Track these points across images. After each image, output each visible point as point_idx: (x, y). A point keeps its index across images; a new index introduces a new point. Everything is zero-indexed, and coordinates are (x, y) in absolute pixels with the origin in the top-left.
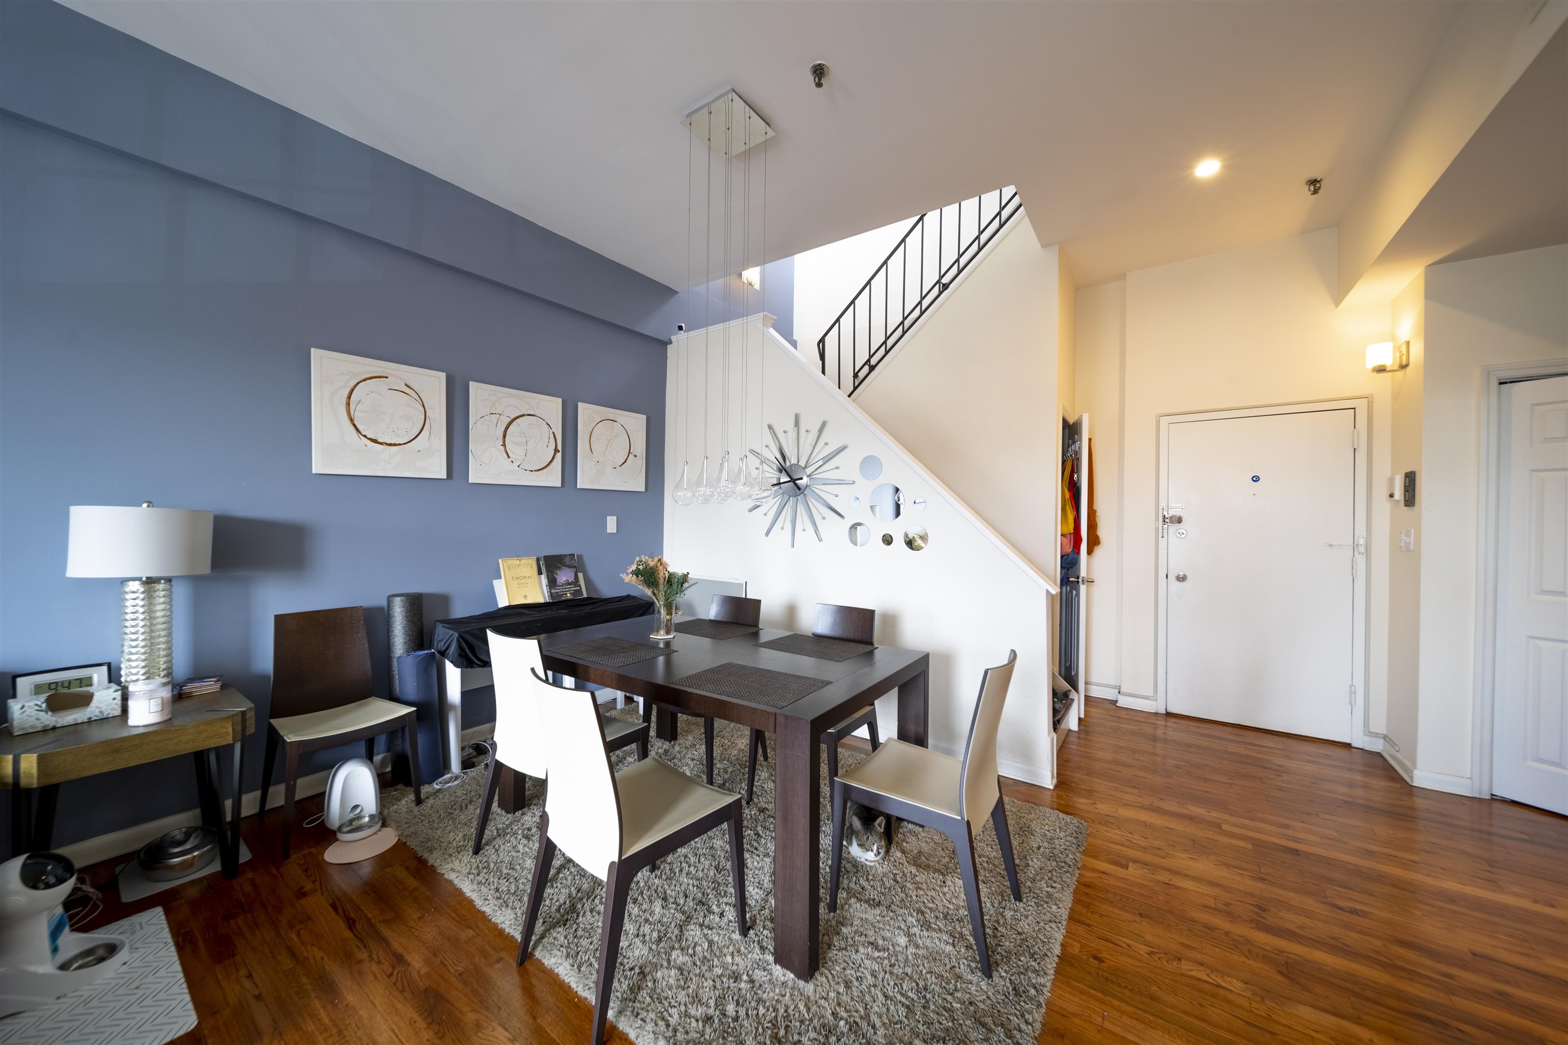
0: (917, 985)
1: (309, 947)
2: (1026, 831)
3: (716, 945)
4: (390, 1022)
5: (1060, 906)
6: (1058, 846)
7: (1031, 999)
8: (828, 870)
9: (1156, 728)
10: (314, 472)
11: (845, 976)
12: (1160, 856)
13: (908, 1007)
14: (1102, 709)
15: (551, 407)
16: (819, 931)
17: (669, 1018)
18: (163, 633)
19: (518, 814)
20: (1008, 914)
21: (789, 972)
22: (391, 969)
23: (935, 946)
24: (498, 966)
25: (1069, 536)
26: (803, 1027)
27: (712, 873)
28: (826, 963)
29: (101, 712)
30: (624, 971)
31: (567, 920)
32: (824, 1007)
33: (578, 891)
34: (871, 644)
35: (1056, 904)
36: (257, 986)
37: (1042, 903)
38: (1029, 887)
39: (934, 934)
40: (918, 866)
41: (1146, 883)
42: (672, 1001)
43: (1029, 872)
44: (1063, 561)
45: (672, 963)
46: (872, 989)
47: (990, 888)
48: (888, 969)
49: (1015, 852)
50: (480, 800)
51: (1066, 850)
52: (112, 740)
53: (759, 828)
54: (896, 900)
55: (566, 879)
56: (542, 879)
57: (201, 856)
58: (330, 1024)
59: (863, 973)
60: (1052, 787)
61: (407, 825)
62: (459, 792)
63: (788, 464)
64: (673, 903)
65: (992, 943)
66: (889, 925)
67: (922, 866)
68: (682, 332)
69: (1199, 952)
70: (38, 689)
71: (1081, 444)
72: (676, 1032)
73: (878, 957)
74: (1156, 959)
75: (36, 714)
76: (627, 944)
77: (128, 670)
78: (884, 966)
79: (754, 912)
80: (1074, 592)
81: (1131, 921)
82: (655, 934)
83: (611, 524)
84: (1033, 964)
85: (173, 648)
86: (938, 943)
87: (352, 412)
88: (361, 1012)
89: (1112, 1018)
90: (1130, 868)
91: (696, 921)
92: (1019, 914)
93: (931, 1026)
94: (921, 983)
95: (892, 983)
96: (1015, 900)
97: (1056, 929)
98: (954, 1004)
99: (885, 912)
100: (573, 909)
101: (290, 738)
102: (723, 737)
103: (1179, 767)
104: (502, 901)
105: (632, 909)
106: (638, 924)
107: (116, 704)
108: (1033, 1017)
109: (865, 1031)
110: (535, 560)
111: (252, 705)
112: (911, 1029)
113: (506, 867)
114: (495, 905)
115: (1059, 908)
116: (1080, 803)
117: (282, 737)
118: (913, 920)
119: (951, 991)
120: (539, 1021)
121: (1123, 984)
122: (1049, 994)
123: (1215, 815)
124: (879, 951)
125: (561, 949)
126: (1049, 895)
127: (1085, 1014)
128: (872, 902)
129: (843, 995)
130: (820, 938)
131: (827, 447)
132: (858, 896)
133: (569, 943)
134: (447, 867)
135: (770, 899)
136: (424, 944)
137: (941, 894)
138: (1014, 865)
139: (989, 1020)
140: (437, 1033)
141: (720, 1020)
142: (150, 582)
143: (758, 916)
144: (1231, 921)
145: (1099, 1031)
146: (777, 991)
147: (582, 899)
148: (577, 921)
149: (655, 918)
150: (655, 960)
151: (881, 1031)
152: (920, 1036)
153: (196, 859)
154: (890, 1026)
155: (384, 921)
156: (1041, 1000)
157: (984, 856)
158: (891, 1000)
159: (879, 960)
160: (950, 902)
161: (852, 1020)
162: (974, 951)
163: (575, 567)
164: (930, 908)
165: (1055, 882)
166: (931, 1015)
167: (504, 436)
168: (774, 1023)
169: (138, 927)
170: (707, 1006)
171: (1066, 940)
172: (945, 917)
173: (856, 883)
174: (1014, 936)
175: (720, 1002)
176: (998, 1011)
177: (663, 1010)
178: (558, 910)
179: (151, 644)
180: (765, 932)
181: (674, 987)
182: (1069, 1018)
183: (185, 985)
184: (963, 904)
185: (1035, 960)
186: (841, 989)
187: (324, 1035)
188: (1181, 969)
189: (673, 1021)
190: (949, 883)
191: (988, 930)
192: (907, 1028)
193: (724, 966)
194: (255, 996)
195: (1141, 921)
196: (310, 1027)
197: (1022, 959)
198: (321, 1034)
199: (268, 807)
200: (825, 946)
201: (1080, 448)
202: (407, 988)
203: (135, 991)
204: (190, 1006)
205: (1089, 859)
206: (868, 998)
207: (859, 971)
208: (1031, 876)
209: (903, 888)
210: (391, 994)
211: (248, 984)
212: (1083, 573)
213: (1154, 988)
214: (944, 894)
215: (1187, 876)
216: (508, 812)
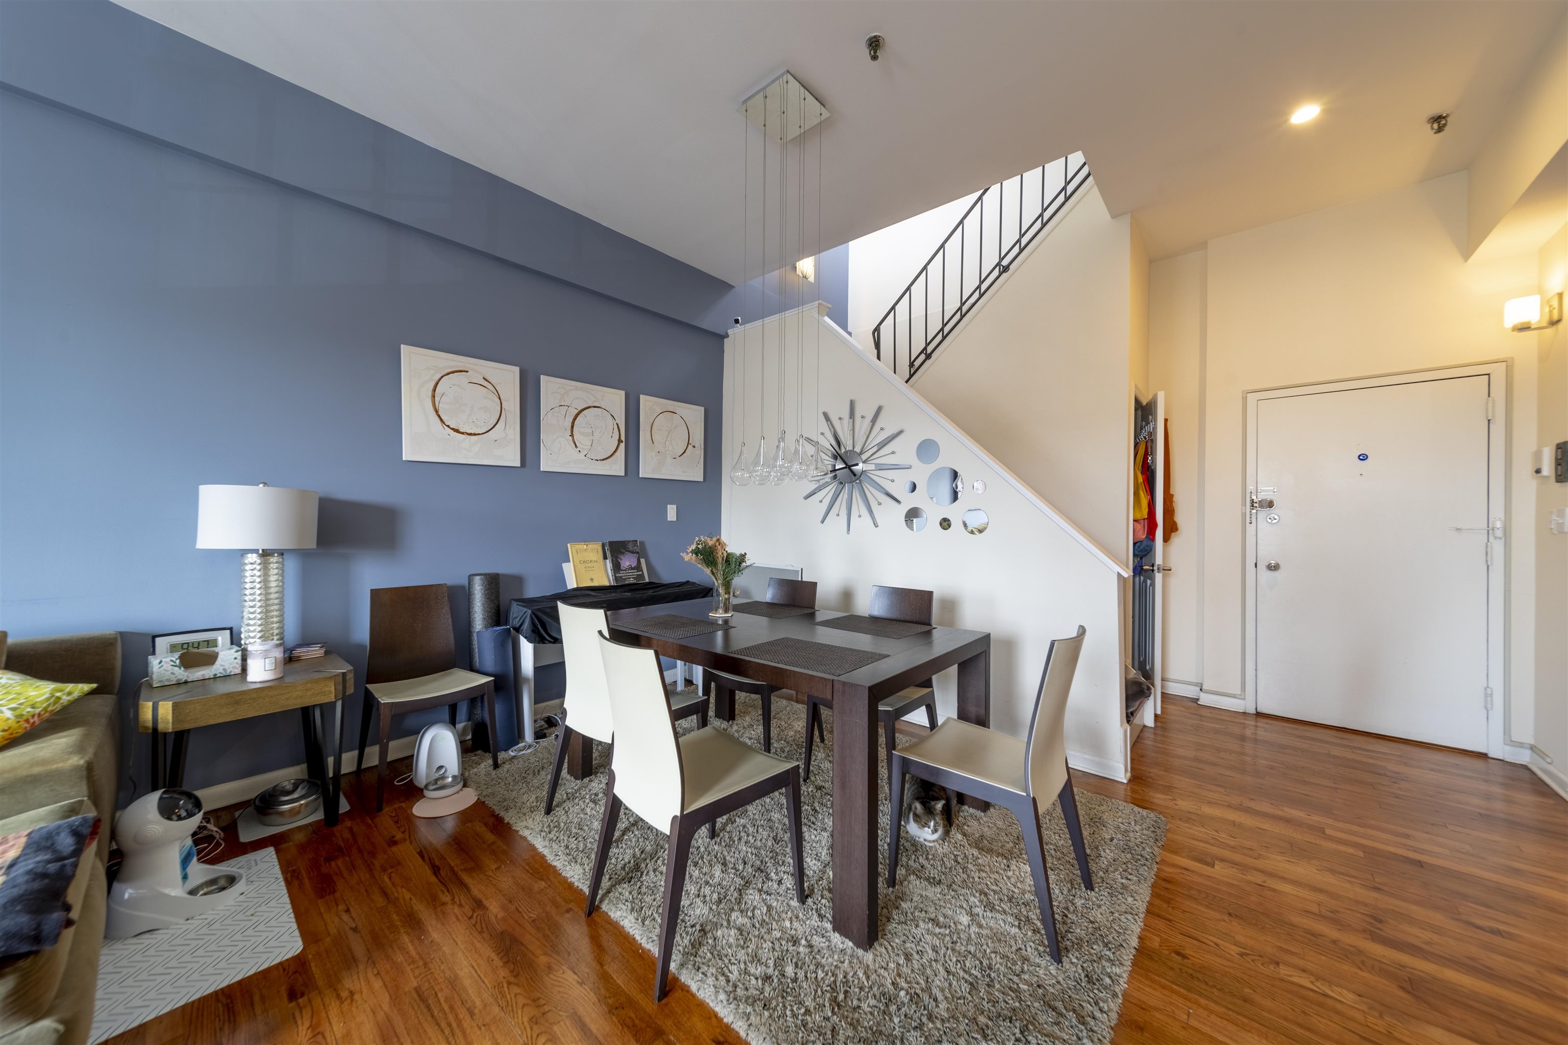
0: (981, 963)
1: (399, 888)
2: (1097, 822)
3: (775, 910)
4: (470, 959)
5: (1137, 898)
6: (1133, 839)
7: (1106, 988)
8: (886, 847)
9: (1244, 728)
10: (404, 459)
11: (905, 949)
12: (1251, 857)
13: (971, 984)
14: (1182, 707)
15: (615, 399)
16: (878, 905)
17: (729, 974)
18: (276, 601)
19: (586, 780)
20: (1079, 902)
21: (847, 940)
22: (471, 913)
23: (999, 927)
24: (567, 915)
25: (1142, 521)
26: (862, 993)
27: (770, 843)
28: (885, 935)
29: (225, 670)
30: (685, 927)
31: (631, 878)
32: (883, 977)
33: (642, 852)
34: (929, 624)
35: (1132, 896)
36: (354, 920)
37: (1116, 894)
38: (1102, 878)
39: (998, 916)
40: (981, 849)
41: (1235, 883)
42: (731, 958)
43: (1101, 862)
44: (1136, 548)
45: (732, 924)
46: (934, 963)
47: (1058, 874)
48: (950, 945)
49: (1085, 841)
50: (551, 767)
51: (1142, 843)
52: (234, 693)
53: (816, 805)
54: (958, 880)
55: (631, 841)
56: (607, 841)
57: (307, 805)
58: (417, 957)
59: (924, 947)
60: (1125, 781)
61: (486, 786)
62: (532, 760)
63: (843, 450)
64: (732, 868)
65: (1062, 929)
66: (951, 903)
67: (985, 849)
68: (738, 325)
69: (1301, 958)
70: (173, 648)
71: (1155, 424)
72: (736, 987)
73: (940, 933)
74: (1249, 960)
75: (172, 669)
76: (688, 903)
77: (247, 634)
78: (946, 942)
79: (812, 882)
80: (1149, 582)
81: (1219, 920)
82: (715, 896)
83: (672, 513)
84: (1108, 953)
85: (285, 616)
86: (1003, 925)
87: (437, 403)
88: (444, 949)
89: (1199, 1016)
90: (1216, 867)
91: (754, 886)
92: (1090, 903)
93: (996, 1005)
94: (985, 962)
95: (954, 959)
96: (1086, 889)
97: (1132, 920)
98: (1021, 986)
99: (946, 891)
100: (637, 867)
101: (384, 700)
102: (780, 719)
103: (1272, 768)
104: (571, 857)
105: (692, 871)
106: (699, 885)
107: (237, 663)
108: (1108, 1006)
109: (926, 1003)
110: (601, 545)
111: (351, 668)
112: (975, 1005)
113: (575, 827)
114: (565, 861)
115: (1135, 900)
116: (1158, 798)
117: (377, 699)
118: (976, 900)
119: (1017, 972)
120: (605, 967)
121: (1211, 983)
122: (1126, 986)
123: (1316, 819)
124: (940, 927)
125: (627, 903)
126: (1124, 887)
127: (1167, 1009)
128: (932, 881)
129: (903, 966)
130: (879, 910)
131: (883, 432)
132: (918, 873)
133: (633, 898)
134: (521, 824)
135: (828, 871)
136: (500, 891)
137: (1005, 878)
138: (1086, 855)
139: (1059, 1005)
140: (512, 972)
141: (779, 980)
142: (266, 554)
143: (816, 886)
144: (1339, 929)
145: (1183, 1028)
146: (836, 957)
147: (646, 860)
148: (641, 879)
149: (715, 881)
150: (715, 920)
151: (944, 1004)
152: (985, 1013)
153: (303, 807)
154: (953, 1000)
155: (465, 870)
156: (1117, 990)
157: (1051, 844)
158: (954, 975)
159: (940, 936)
160: (1015, 886)
161: (913, 991)
162: (1042, 935)
163: (638, 553)
164: (993, 890)
165: (1131, 874)
166: (997, 994)
167: (572, 427)
168: (833, 987)
169: (253, 863)
170: (766, 965)
171: (1144, 933)
172: (1010, 900)
173: (915, 861)
174: (1086, 924)
175: (779, 962)
176: (1070, 997)
177: (723, 966)
178: (623, 868)
179: (266, 612)
180: (823, 901)
181: (734, 946)
182: (1149, 1011)
183: (292, 915)
184: (1029, 889)
185: (1110, 950)
186: (902, 961)
187: (412, 966)
188: (1279, 973)
189: (733, 977)
190: (1013, 867)
191: (1057, 916)
192: (970, 1004)
193: (783, 930)
194: (351, 928)
195: (1231, 921)
196: (400, 958)
197: (1095, 947)
198: (409, 965)
199: (363, 767)
200: (884, 919)
201: (1155, 428)
202: (485, 929)
203: (251, 918)
204: (297, 933)
205: (1168, 855)
206: (929, 971)
207: (919, 945)
208: (1104, 866)
209: (965, 869)
210: (471, 934)
211: (345, 917)
212: (1159, 560)
213: (1247, 990)
214: (1009, 878)
215: (1283, 879)
216: (576, 778)
